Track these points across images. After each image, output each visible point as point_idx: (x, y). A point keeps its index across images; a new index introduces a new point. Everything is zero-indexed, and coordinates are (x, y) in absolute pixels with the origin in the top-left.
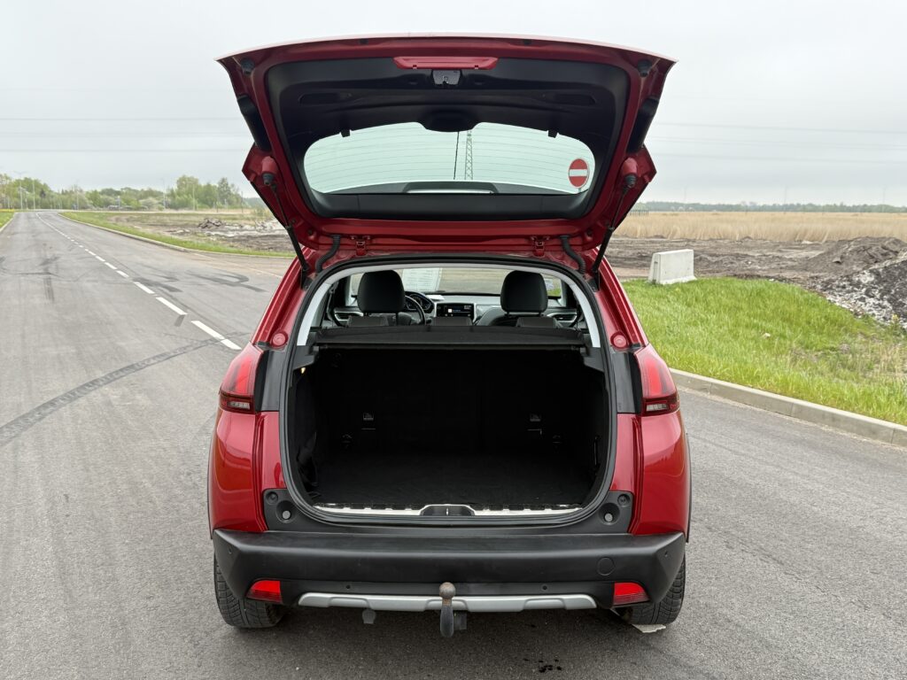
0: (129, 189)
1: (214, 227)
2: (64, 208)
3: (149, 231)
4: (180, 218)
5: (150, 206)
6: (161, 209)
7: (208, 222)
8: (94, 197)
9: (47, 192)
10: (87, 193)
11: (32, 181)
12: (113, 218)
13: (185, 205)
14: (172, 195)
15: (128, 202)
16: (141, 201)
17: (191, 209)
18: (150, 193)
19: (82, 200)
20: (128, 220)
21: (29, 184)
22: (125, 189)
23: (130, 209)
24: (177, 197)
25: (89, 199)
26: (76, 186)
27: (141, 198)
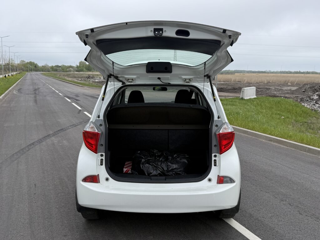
0: (64, 65)
1: (91, 78)
2: (43, 71)
3: (70, 79)
4: (80, 75)
5: (70, 71)
6: (74, 72)
7: (89, 76)
8: (52, 68)
9: (37, 66)
10: (50, 66)
11: (32, 62)
12: (59, 75)
13: (82, 71)
14: (77, 67)
15: (63, 69)
16: (68, 69)
17: (84, 72)
18: (71, 67)
19: (48, 69)
20: (63, 76)
21: (31, 63)
22: (63, 65)
23: (64, 72)
24: (79, 68)
25: (51, 68)
26: (46, 64)
27: (68, 68)
